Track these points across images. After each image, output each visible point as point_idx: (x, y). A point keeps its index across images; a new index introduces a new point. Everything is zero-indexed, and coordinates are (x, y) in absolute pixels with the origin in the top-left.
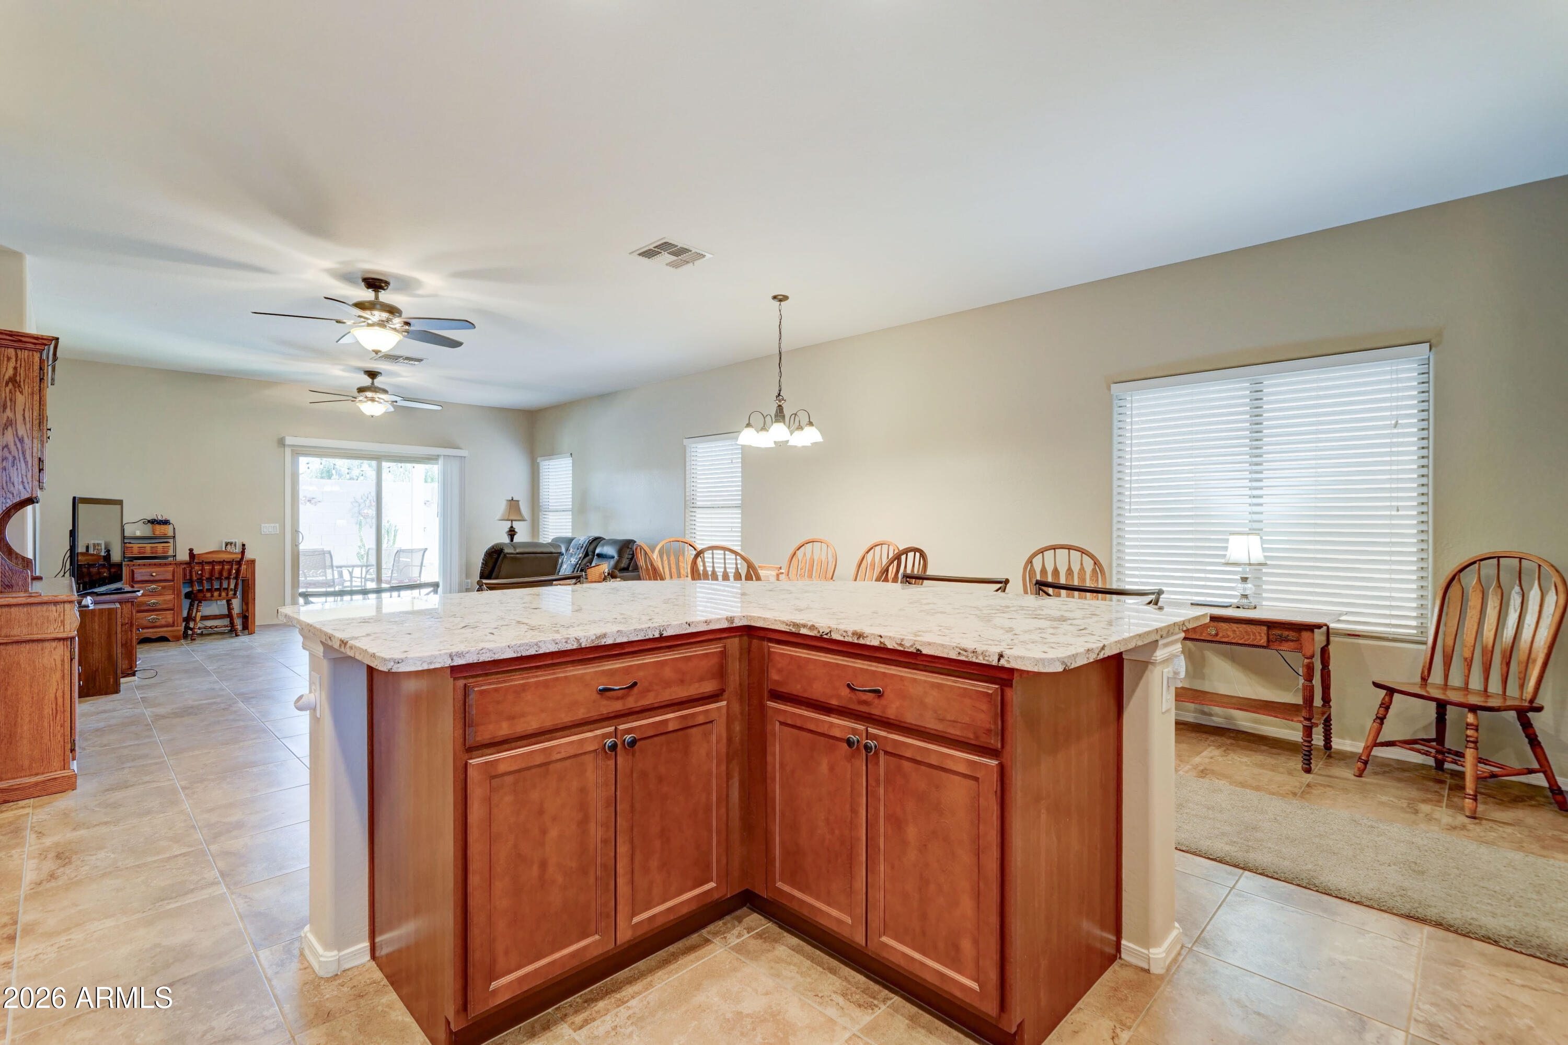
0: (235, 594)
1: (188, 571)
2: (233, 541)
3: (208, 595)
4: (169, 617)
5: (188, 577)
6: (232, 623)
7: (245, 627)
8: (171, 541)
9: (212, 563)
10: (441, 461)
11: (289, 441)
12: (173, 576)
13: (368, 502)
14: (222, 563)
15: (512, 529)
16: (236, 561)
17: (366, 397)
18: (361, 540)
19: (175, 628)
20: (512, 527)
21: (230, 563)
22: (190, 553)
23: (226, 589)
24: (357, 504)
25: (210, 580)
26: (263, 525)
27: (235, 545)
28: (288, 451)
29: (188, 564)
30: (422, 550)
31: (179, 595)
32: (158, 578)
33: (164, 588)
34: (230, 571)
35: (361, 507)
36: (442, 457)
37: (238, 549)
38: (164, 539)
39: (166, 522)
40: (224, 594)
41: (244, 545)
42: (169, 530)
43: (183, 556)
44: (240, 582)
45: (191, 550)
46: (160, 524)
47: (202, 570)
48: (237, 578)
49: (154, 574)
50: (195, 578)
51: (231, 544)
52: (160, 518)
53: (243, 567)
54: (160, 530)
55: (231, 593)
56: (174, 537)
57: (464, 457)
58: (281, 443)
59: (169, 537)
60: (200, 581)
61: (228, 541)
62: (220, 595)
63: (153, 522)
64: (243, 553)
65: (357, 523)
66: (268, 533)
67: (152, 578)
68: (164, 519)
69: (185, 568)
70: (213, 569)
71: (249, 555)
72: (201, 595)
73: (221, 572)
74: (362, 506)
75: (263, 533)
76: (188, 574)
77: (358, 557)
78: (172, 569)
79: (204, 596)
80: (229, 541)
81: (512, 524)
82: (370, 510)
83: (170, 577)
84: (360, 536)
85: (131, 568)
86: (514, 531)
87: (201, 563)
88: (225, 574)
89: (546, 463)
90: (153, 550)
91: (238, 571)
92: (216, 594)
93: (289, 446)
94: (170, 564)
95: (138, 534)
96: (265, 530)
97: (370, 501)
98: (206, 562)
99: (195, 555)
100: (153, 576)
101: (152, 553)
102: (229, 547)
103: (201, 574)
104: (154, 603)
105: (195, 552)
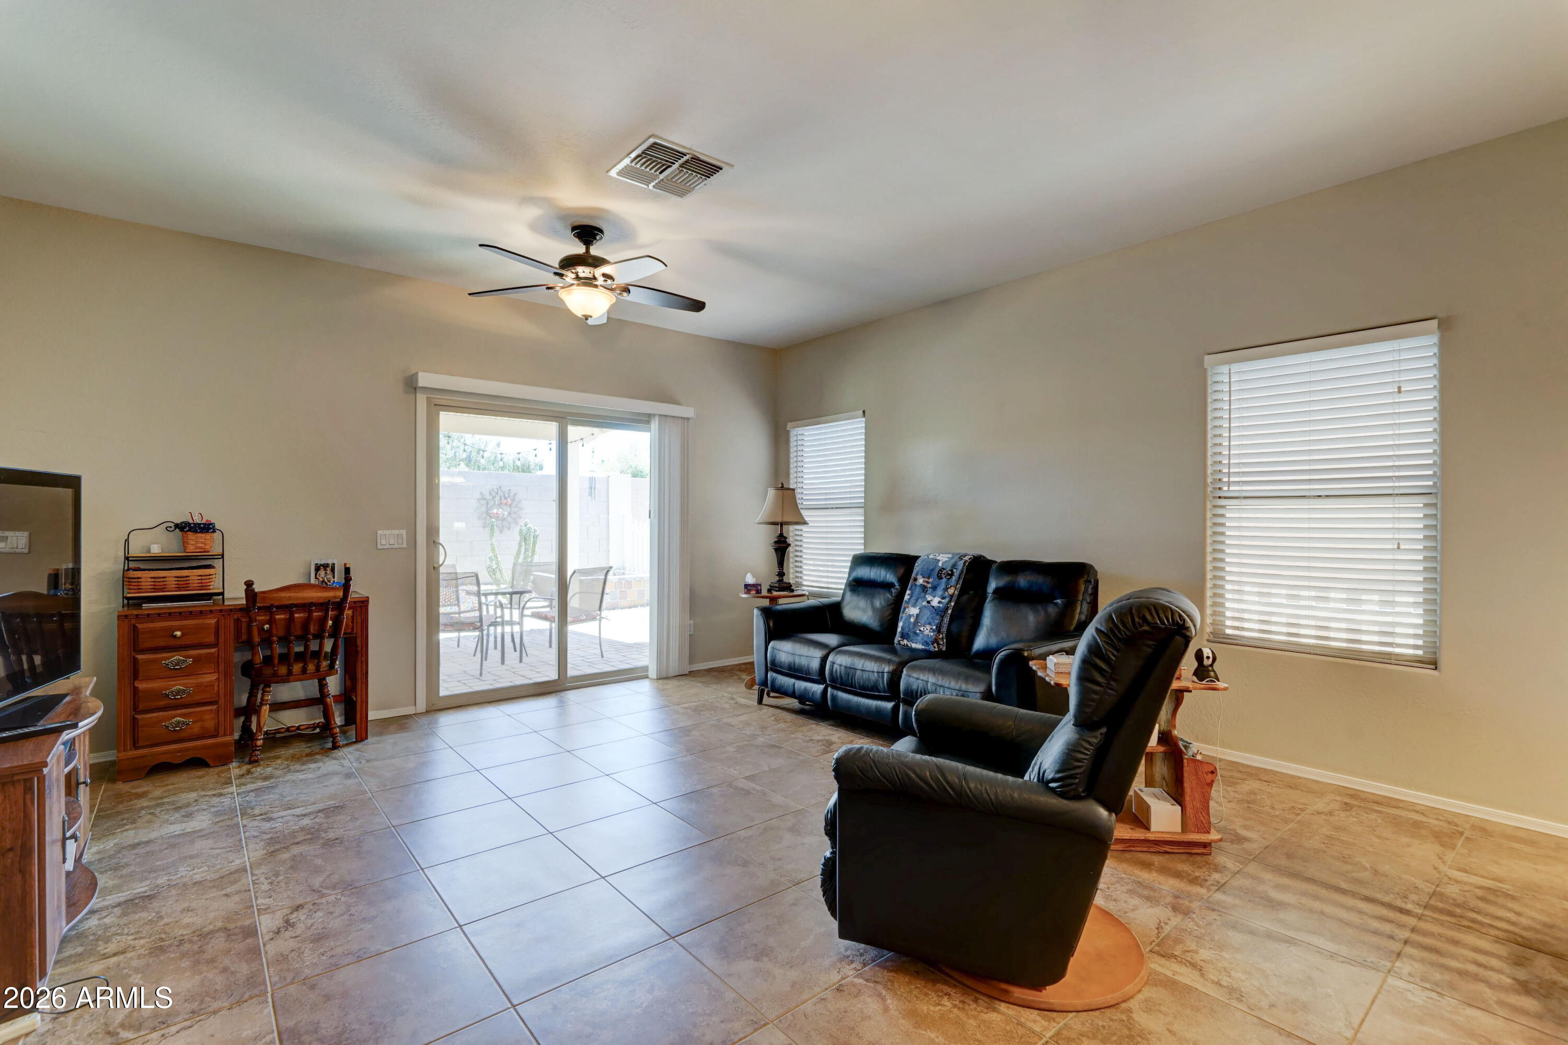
0: (332, 666)
1: (244, 626)
2: (330, 562)
3: (283, 670)
4: (208, 717)
5: (244, 637)
6: (327, 714)
7: (350, 718)
8: (218, 563)
9: (288, 608)
10: (655, 424)
11: (425, 379)
12: (217, 635)
13: (497, 498)
14: (307, 607)
15: (783, 539)
16: (333, 603)
17: (578, 278)
18: (493, 550)
19: (220, 740)
20: (781, 535)
21: (323, 606)
22: (246, 591)
23: (317, 655)
24: (484, 502)
25: (285, 640)
26: (380, 532)
27: (333, 570)
28: (421, 399)
29: (245, 610)
30: (601, 569)
31: (227, 675)
32: (187, 641)
33: (197, 660)
34: (323, 620)
35: (489, 506)
36: (657, 418)
37: (339, 578)
38: (203, 561)
39: (207, 528)
40: (311, 667)
41: (347, 570)
42: (213, 543)
43: (235, 594)
44: (341, 642)
45: (249, 584)
46: (196, 532)
47: (271, 622)
48: (335, 634)
49: (178, 633)
50: (256, 639)
51: (325, 566)
52: (197, 520)
53: (348, 612)
54: (196, 542)
55: (325, 664)
56: (223, 556)
57: (688, 419)
58: (411, 385)
59: (213, 557)
60: (267, 641)
61: (319, 562)
62: (304, 671)
63: (183, 527)
64: (346, 586)
65: (484, 527)
66: (387, 547)
67: (172, 642)
68: (204, 521)
69: (238, 619)
70: (291, 620)
71: (358, 589)
72: (268, 671)
73: (306, 624)
74: (491, 503)
75: (379, 547)
76: (244, 631)
77: (489, 572)
78: (213, 621)
79: (275, 674)
80: (323, 562)
81: (781, 530)
82: (500, 510)
83: (212, 639)
84: (492, 545)
85: (133, 622)
86: (785, 542)
87: (268, 609)
88: (313, 629)
89: (800, 430)
90: (183, 583)
91: (337, 621)
92: (297, 668)
93: (425, 389)
94: (211, 611)
95: (156, 550)
96: (384, 542)
97: (500, 498)
98: (278, 607)
99: (256, 594)
100: (175, 637)
101: (179, 589)
102: (322, 573)
103: (269, 631)
104: (178, 692)
105: (257, 588)
